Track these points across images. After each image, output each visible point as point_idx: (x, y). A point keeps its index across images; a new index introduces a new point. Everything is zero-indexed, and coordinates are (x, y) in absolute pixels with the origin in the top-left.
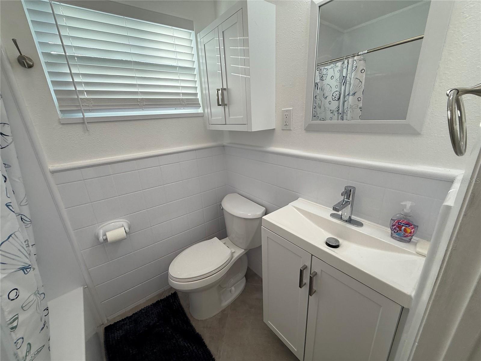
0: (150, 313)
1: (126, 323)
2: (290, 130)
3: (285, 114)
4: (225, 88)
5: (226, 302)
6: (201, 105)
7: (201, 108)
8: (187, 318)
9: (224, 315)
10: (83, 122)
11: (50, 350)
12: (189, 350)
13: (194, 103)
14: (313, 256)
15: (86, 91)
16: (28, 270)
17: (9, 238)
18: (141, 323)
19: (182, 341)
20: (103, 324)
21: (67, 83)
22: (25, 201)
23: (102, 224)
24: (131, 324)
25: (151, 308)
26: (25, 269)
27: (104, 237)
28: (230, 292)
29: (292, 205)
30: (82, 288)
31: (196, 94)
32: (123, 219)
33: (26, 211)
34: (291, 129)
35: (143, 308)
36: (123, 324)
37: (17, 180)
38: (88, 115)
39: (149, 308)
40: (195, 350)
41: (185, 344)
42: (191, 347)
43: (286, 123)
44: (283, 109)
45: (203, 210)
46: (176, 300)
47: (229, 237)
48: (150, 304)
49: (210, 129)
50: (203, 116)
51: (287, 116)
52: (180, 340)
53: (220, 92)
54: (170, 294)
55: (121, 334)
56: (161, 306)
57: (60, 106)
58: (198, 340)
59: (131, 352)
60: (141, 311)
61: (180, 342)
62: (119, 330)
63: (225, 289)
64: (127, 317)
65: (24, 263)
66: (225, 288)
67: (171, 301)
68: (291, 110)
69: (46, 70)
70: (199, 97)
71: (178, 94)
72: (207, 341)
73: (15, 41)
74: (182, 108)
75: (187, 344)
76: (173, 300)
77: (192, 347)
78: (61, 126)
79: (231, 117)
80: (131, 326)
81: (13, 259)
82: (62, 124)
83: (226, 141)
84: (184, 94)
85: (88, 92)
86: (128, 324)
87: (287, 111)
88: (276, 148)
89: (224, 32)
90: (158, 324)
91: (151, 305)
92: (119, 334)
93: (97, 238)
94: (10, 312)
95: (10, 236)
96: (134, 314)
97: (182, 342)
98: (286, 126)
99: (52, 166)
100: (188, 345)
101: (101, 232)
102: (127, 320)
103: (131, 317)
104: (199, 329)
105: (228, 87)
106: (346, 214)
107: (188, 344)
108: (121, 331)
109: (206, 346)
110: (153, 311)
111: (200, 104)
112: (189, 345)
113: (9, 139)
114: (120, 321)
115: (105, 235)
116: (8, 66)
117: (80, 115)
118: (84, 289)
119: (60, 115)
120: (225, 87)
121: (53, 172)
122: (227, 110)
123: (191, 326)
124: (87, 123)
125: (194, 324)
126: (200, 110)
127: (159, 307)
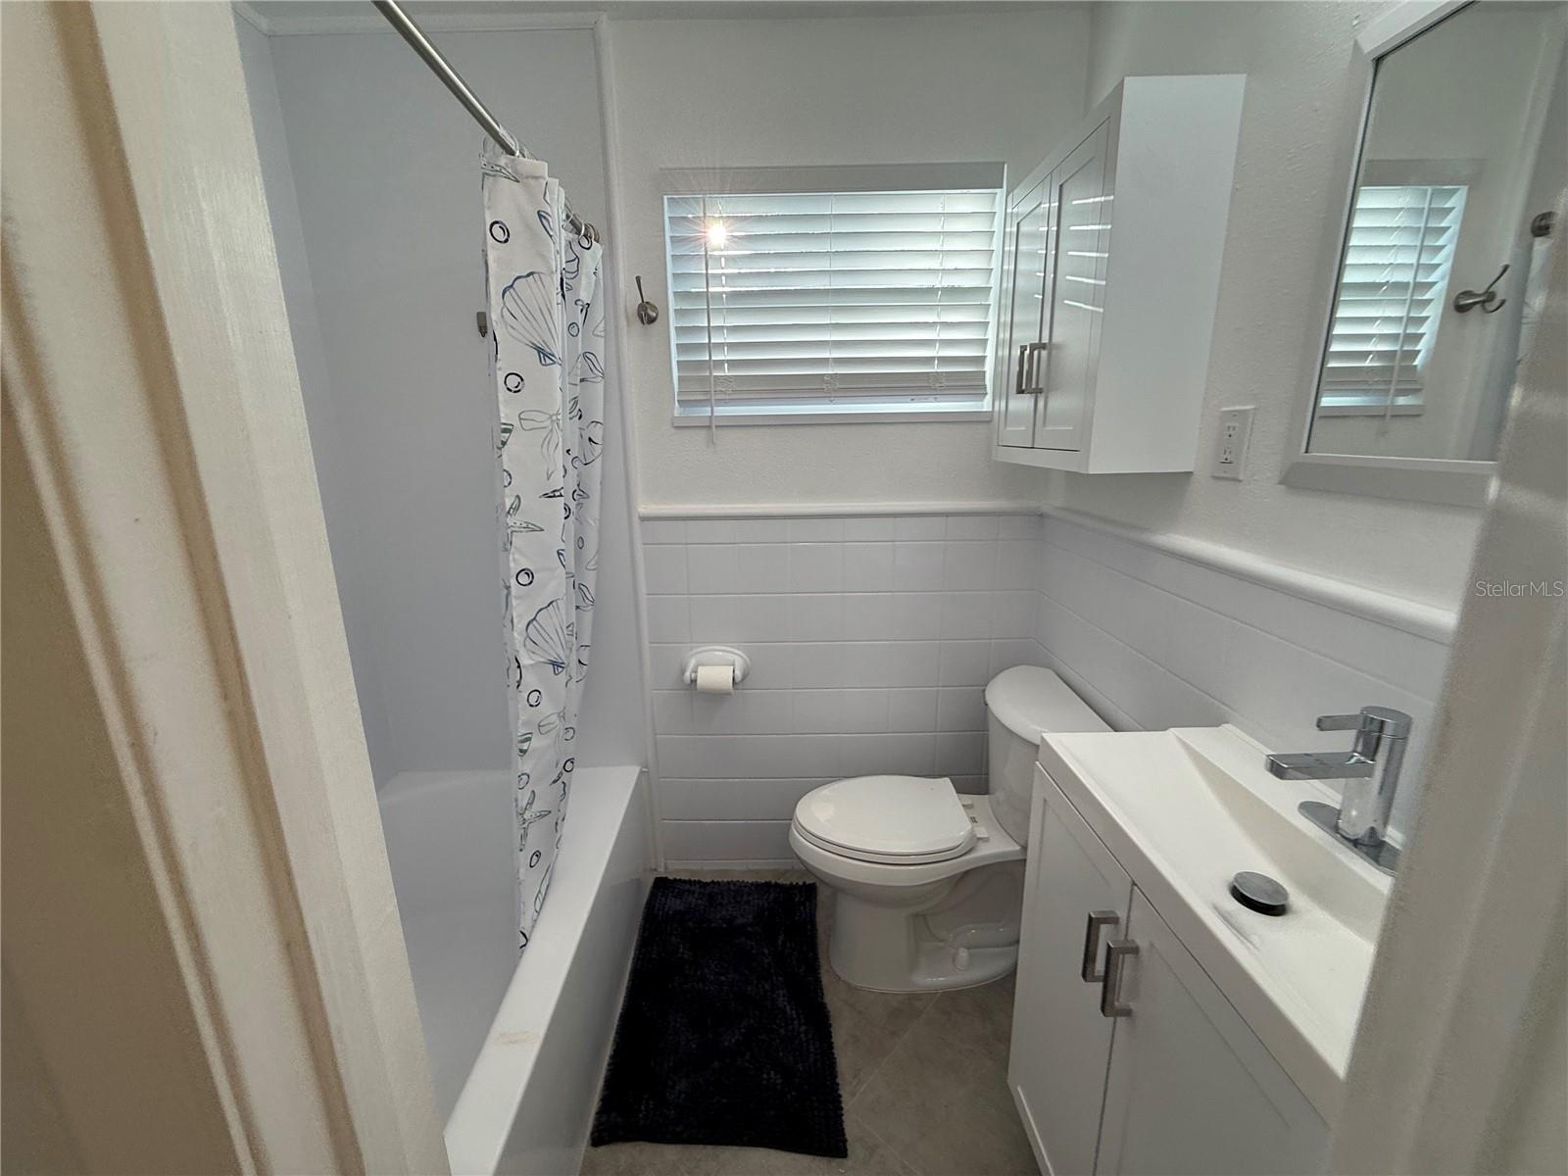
0: (745, 898)
1: (694, 892)
2: (1236, 480)
3: (1229, 424)
4: (1045, 344)
5: (931, 979)
6: (989, 390)
7: (989, 398)
8: (816, 958)
9: (908, 1007)
10: (709, 426)
11: (556, 831)
12: (791, 1027)
13: (971, 385)
14: (1135, 888)
15: (728, 361)
16: (560, 669)
17: (549, 605)
18: (719, 907)
19: (784, 996)
20: (655, 870)
21: (699, 347)
22: (593, 562)
23: (698, 647)
24: (701, 899)
25: (750, 889)
26: (556, 665)
27: (693, 675)
28: (954, 960)
29: (1181, 736)
30: (637, 769)
31: (981, 360)
32: (738, 649)
33: (590, 580)
34: (1241, 478)
35: (734, 880)
36: (689, 891)
37: (592, 523)
38: (722, 411)
39: (745, 886)
40: (802, 1035)
41: (788, 1008)
42: (796, 1022)
43: (1225, 457)
44: (1225, 409)
45: (938, 691)
46: (808, 904)
47: (992, 796)
48: (750, 880)
49: (1000, 460)
50: (989, 422)
51: (1231, 432)
52: (781, 992)
53: (1027, 352)
54: (801, 883)
55: (678, 908)
56: (771, 897)
57: (680, 393)
58: (819, 1021)
59: (681, 950)
60: (728, 883)
61: (779, 997)
62: (675, 897)
63: (942, 944)
64: (699, 882)
65: (558, 655)
66: (941, 941)
67: (797, 899)
68: (1249, 410)
69: (673, 323)
70: (989, 367)
71: (928, 360)
72: (840, 1036)
73: (638, 279)
74: (931, 398)
75: (792, 1009)
76: (802, 899)
77: (800, 1025)
78: (673, 430)
79: (1048, 428)
80: (699, 902)
81: (547, 642)
82: (677, 427)
83: (1052, 501)
84: (943, 360)
85: (733, 364)
86: (696, 896)
87: (1235, 414)
88: (1187, 539)
89: (1064, 187)
90: (750, 929)
91: (752, 884)
92: (675, 904)
93: (683, 672)
94: (525, 724)
95: (551, 603)
96: (713, 882)
97: (781, 999)
98: (1226, 467)
99: (644, 508)
100: (792, 1015)
101: (692, 663)
102: (697, 886)
103: (707, 884)
104: (833, 999)
105: (1054, 340)
106: (1354, 813)
107: (794, 1012)
108: (678, 902)
109: (831, 1046)
110: (751, 898)
111: (985, 388)
112: (795, 1016)
113: (598, 449)
114: (685, 881)
115: (696, 672)
116: (623, 322)
117: (706, 411)
118: (642, 773)
119: (677, 411)
120: (1045, 340)
121: (644, 519)
122: (1041, 404)
123: (818, 981)
124: (716, 426)
125: (825, 979)
126: (985, 405)
127: (766, 897)
